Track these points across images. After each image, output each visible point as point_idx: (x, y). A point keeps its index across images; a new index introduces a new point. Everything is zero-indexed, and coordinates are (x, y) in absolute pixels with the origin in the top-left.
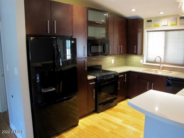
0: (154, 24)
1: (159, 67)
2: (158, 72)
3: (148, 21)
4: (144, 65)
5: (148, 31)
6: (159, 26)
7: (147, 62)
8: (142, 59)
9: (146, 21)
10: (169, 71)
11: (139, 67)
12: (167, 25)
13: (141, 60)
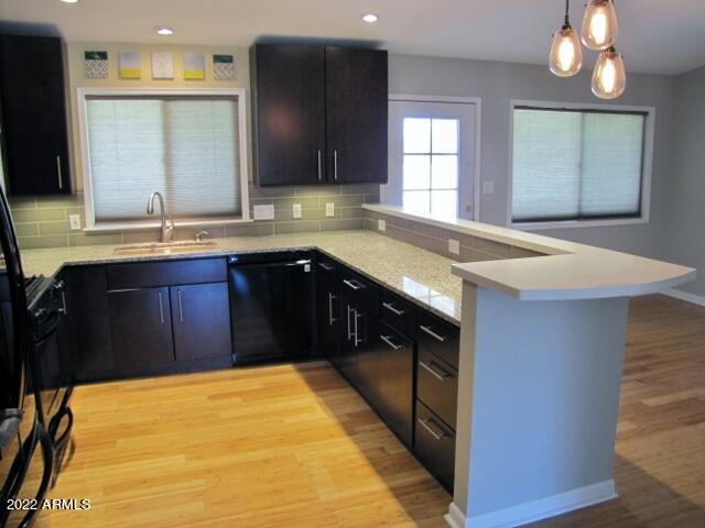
0: (119, 73)
1: (160, 230)
2: (162, 251)
3: (89, 56)
4: (90, 234)
5: (89, 97)
6: (138, 79)
7: (99, 220)
8: (75, 212)
9: (84, 57)
10: (198, 241)
11: (66, 246)
12: (171, 79)
13: (75, 219)
